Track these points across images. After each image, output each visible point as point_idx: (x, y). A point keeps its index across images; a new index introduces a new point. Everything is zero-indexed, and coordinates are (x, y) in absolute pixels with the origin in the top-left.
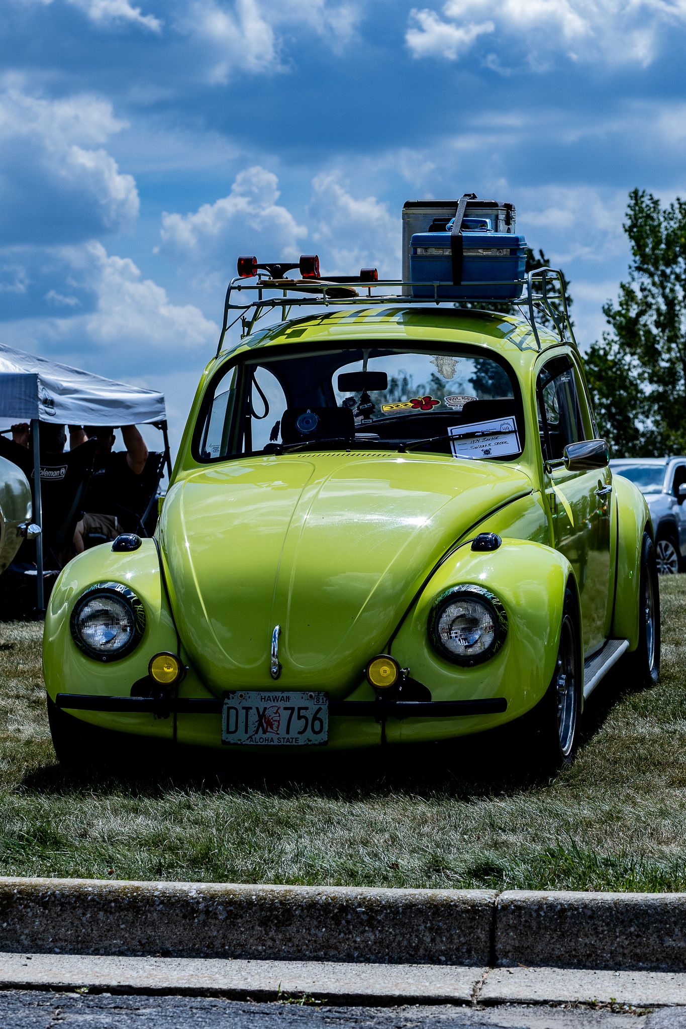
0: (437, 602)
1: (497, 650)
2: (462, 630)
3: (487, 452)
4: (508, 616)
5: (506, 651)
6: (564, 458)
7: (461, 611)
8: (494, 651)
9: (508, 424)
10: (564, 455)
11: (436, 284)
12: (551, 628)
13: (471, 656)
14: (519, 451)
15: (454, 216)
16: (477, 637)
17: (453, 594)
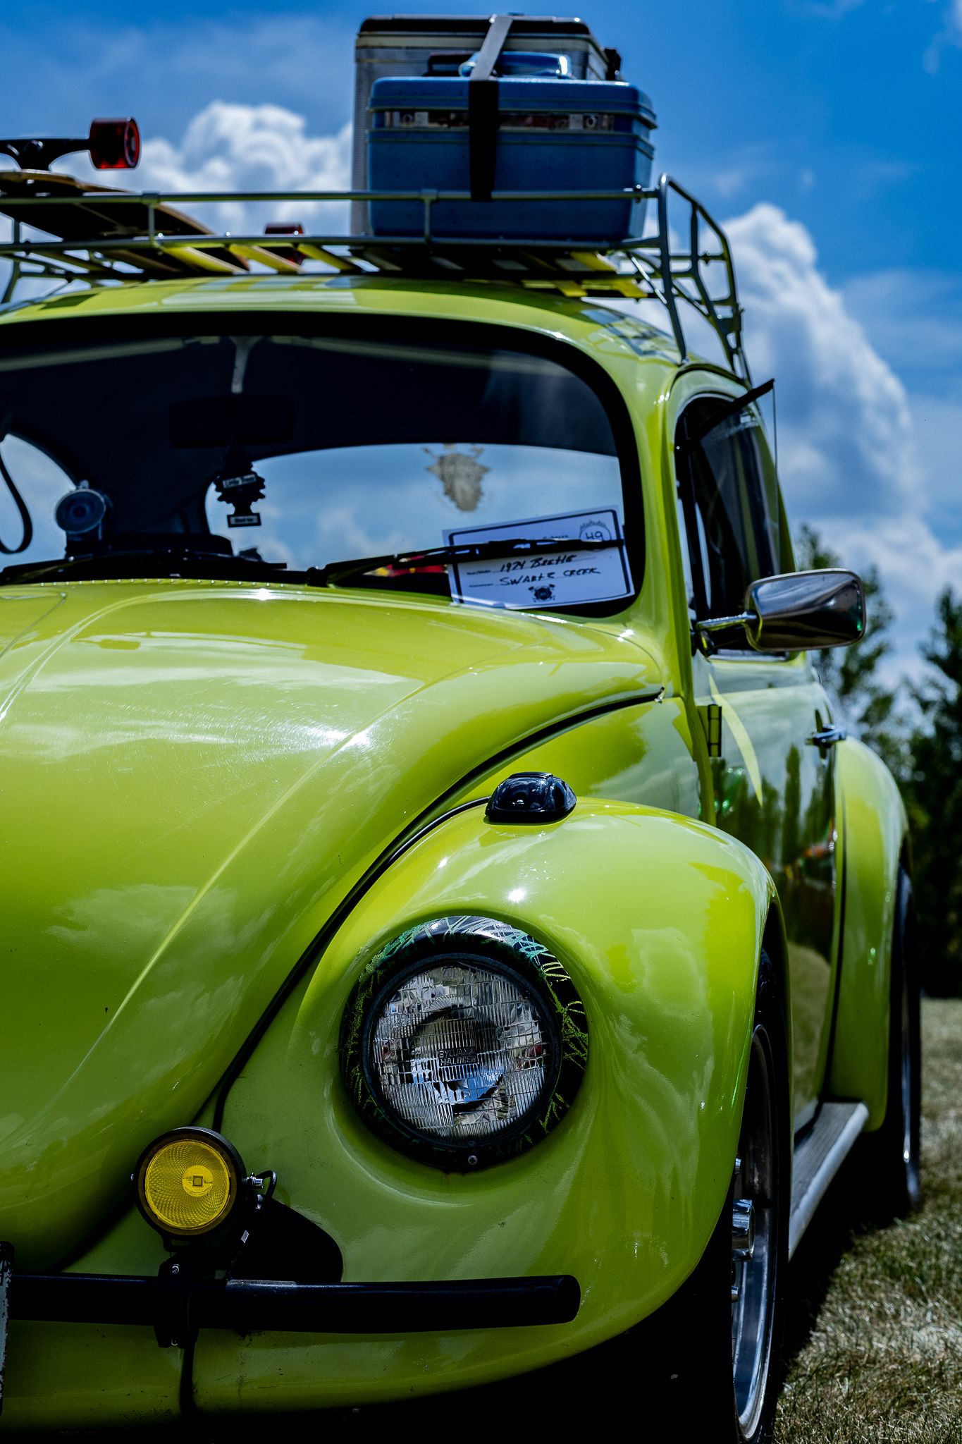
0: (370, 969)
1: (553, 1124)
2: (446, 1057)
3: (543, 593)
4: (589, 1018)
5: (581, 1124)
6: (745, 615)
7: (449, 996)
8: (544, 1124)
9: (599, 524)
10: (747, 606)
11: (429, 195)
12: (718, 1063)
13: (471, 1137)
14: (629, 591)
15: (479, 49)
16: (493, 1078)
17: (422, 942)
